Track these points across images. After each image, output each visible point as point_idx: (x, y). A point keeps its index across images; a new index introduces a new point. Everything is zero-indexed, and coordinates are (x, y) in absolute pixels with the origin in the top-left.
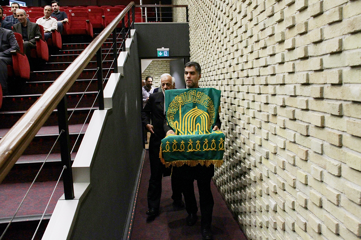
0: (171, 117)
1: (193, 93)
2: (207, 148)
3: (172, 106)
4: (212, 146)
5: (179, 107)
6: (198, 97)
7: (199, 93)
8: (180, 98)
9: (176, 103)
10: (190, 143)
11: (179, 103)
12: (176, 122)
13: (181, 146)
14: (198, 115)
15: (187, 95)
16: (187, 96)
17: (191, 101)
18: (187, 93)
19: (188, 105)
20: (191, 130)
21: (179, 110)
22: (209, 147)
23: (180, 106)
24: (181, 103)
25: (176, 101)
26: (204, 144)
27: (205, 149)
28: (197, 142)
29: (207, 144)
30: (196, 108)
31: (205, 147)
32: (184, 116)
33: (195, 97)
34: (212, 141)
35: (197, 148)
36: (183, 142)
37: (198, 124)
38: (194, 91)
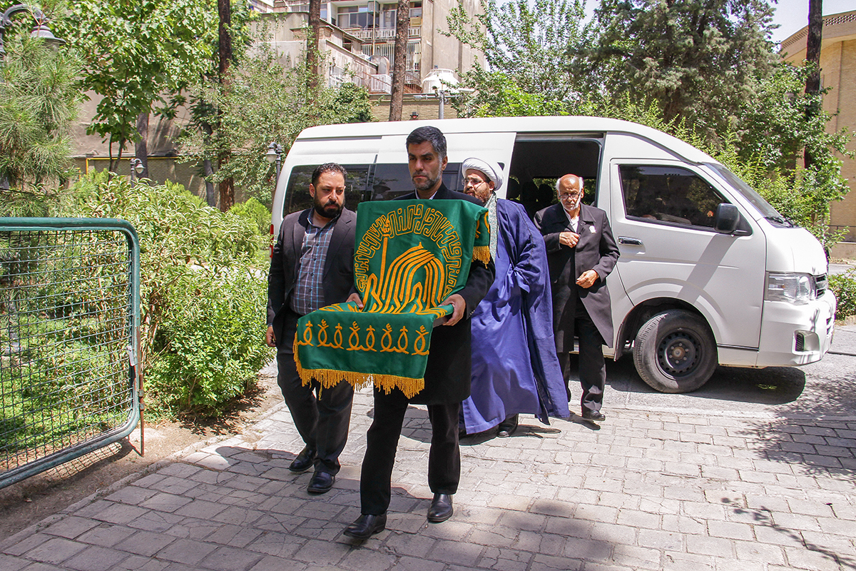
0: (364, 265)
1: (417, 210)
2: (389, 346)
3: (368, 239)
4: (399, 342)
5: (382, 243)
6: (427, 221)
7: (430, 212)
8: (388, 221)
9: (376, 233)
10: (354, 331)
11: (382, 232)
12: (373, 276)
13: (335, 336)
14: (422, 264)
15: (402, 214)
16: (403, 216)
17: (411, 230)
18: (403, 210)
19: (402, 239)
21: (381, 248)
22: (394, 344)
23: (386, 239)
24: (389, 233)
25: (377, 229)
26: (384, 336)
27: (385, 349)
28: (368, 329)
29: (389, 335)
30: (420, 246)
31: (386, 344)
32: (391, 266)
33: (420, 220)
34: (401, 330)
35: (367, 344)
36: (339, 327)
37: (419, 285)
38: (420, 207)
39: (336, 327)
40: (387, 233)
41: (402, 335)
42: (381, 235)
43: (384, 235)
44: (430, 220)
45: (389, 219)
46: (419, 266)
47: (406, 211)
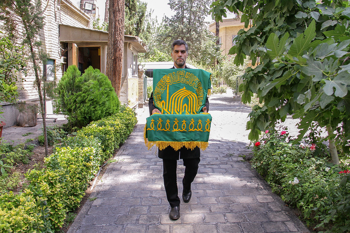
0: (158, 97)
1: (182, 73)
2: (193, 129)
3: (160, 85)
4: (198, 126)
5: (166, 87)
6: (187, 78)
7: (188, 74)
8: (168, 77)
9: (163, 83)
10: (176, 122)
12: (163, 101)
13: (166, 125)
14: (186, 96)
15: (175, 74)
16: (176, 76)
17: (180, 81)
19: (176, 85)
20: (177, 111)
21: (166, 89)
22: (196, 127)
23: (168, 85)
25: (164, 81)
26: (190, 124)
27: (191, 130)
28: (183, 121)
29: (193, 124)
30: (184, 88)
31: (191, 127)
32: (172, 97)
33: (184, 77)
34: (198, 121)
35: (182, 128)
36: (168, 121)
37: (186, 105)
38: (183, 72)
39: (167, 121)
40: (168, 83)
41: (199, 123)
42: (166, 83)
43: (167, 84)
44: (188, 77)
45: (169, 76)
46: (185, 97)
47: (177, 73)
